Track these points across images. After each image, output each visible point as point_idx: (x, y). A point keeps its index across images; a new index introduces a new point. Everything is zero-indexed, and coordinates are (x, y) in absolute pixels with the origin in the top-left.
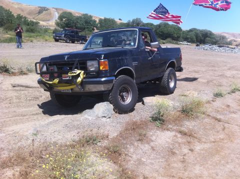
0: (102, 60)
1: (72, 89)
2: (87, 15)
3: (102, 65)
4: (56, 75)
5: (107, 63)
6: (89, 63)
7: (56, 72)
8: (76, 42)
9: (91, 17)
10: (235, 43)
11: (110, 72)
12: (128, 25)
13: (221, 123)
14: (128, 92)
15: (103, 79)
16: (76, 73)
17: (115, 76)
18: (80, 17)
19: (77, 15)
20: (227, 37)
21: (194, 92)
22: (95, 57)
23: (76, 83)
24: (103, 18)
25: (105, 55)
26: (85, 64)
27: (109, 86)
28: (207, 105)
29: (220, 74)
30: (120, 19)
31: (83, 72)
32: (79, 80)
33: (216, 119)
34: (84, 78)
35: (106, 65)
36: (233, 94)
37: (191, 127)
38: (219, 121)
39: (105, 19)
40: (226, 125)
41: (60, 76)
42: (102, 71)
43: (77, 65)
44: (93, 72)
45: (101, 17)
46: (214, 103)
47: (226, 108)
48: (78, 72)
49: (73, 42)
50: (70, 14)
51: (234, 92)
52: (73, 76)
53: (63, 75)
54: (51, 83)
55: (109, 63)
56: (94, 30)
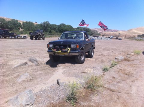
2: (14, 20)
8: (7, 38)
9: (17, 21)
10: (102, 34)
12: (41, 25)
13: (115, 93)
18: (10, 21)
19: (8, 20)
20: (98, 31)
21: (90, 69)
24: (25, 21)
28: (102, 79)
29: (101, 54)
30: (36, 22)
33: (111, 90)
36: (113, 68)
37: (97, 101)
38: (113, 91)
39: (27, 23)
40: (119, 94)
45: (23, 21)
46: (105, 76)
47: (113, 79)
49: (5, 38)
50: (3, 19)
51: (114, 66)
56: (19, 29)
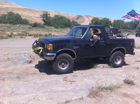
0: (50, 44)
3: (49, 47)
5: (52, 46)
6: (46, 45)
11: (54, 51)
17: (56, 53)
27: (53, 58)
32: (40, 52)
42: (49, 50)
48: (40, 48)
55: (53, 46)
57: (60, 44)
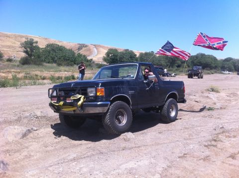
0: (99, 88)
1: (74, 111)
3: (99, 92)
4: (62, 98)
5: (103, 90)
6: (89, 90)
7: (62, 97)
11: (106, 98)
14: (123, 116)
15: (99, 103)
16: (76, 97)
17: (110, 101)
22: (94, 85)
23: (76, 105)
25: (102, 83)
26: (86, 90)
27: (105, 109)
31: (83, 96)
32: (80, 103)
34: (84, 102)
35: (102, 92)
41: (64, 100)
42: (98, 96)
43: (79, 91)
44: (91, 97)
48: (80, 96)
52: (74, 100)
53: (67, 99)
54: (57, 104)
55: (105, 91)
57: (113, 88)
